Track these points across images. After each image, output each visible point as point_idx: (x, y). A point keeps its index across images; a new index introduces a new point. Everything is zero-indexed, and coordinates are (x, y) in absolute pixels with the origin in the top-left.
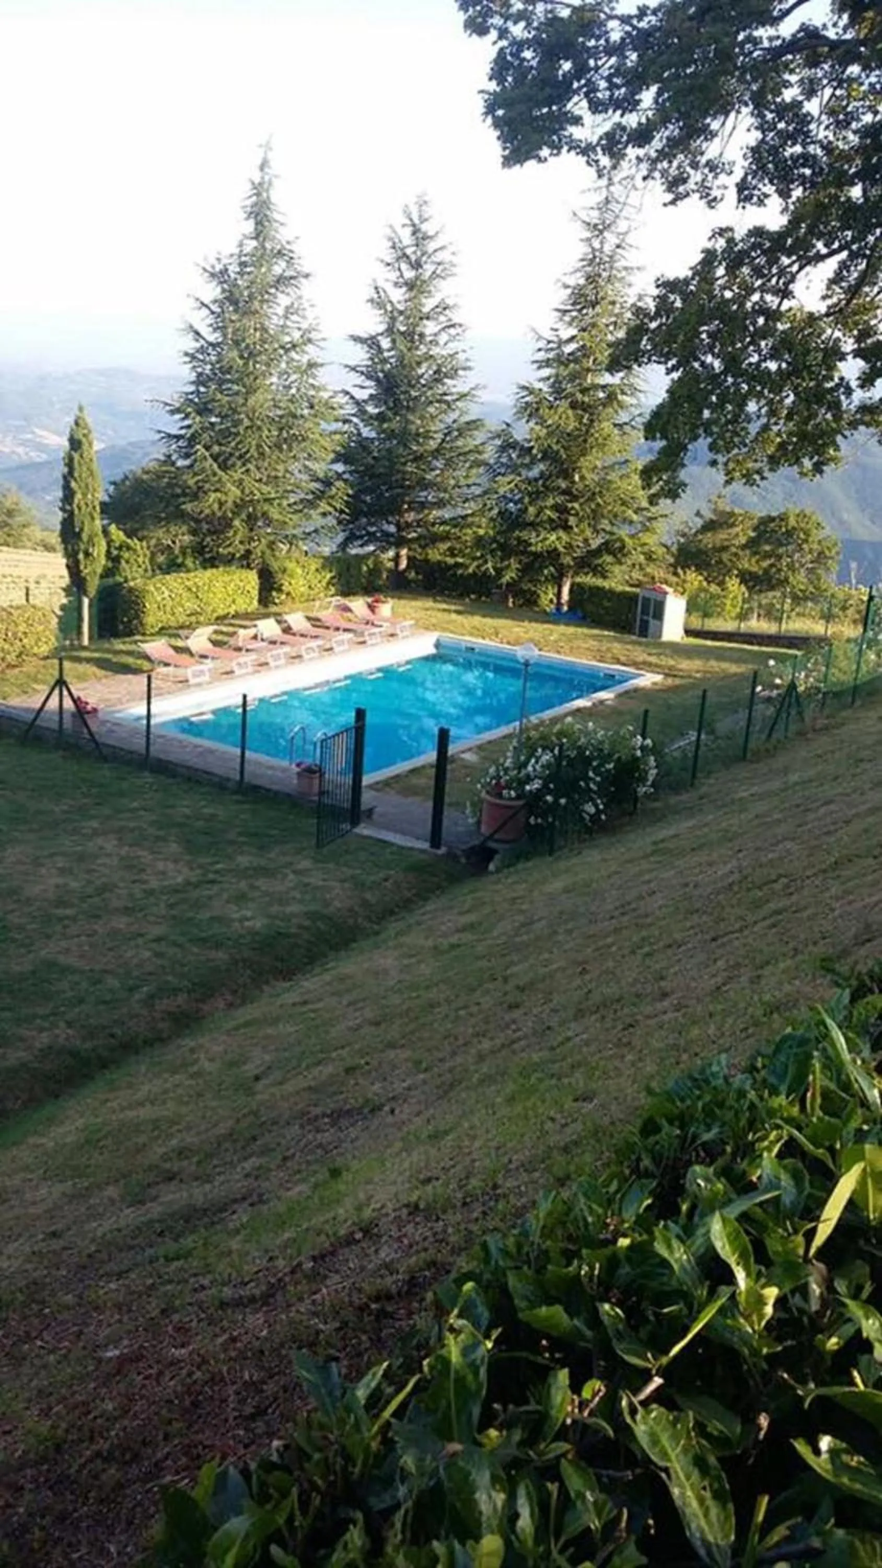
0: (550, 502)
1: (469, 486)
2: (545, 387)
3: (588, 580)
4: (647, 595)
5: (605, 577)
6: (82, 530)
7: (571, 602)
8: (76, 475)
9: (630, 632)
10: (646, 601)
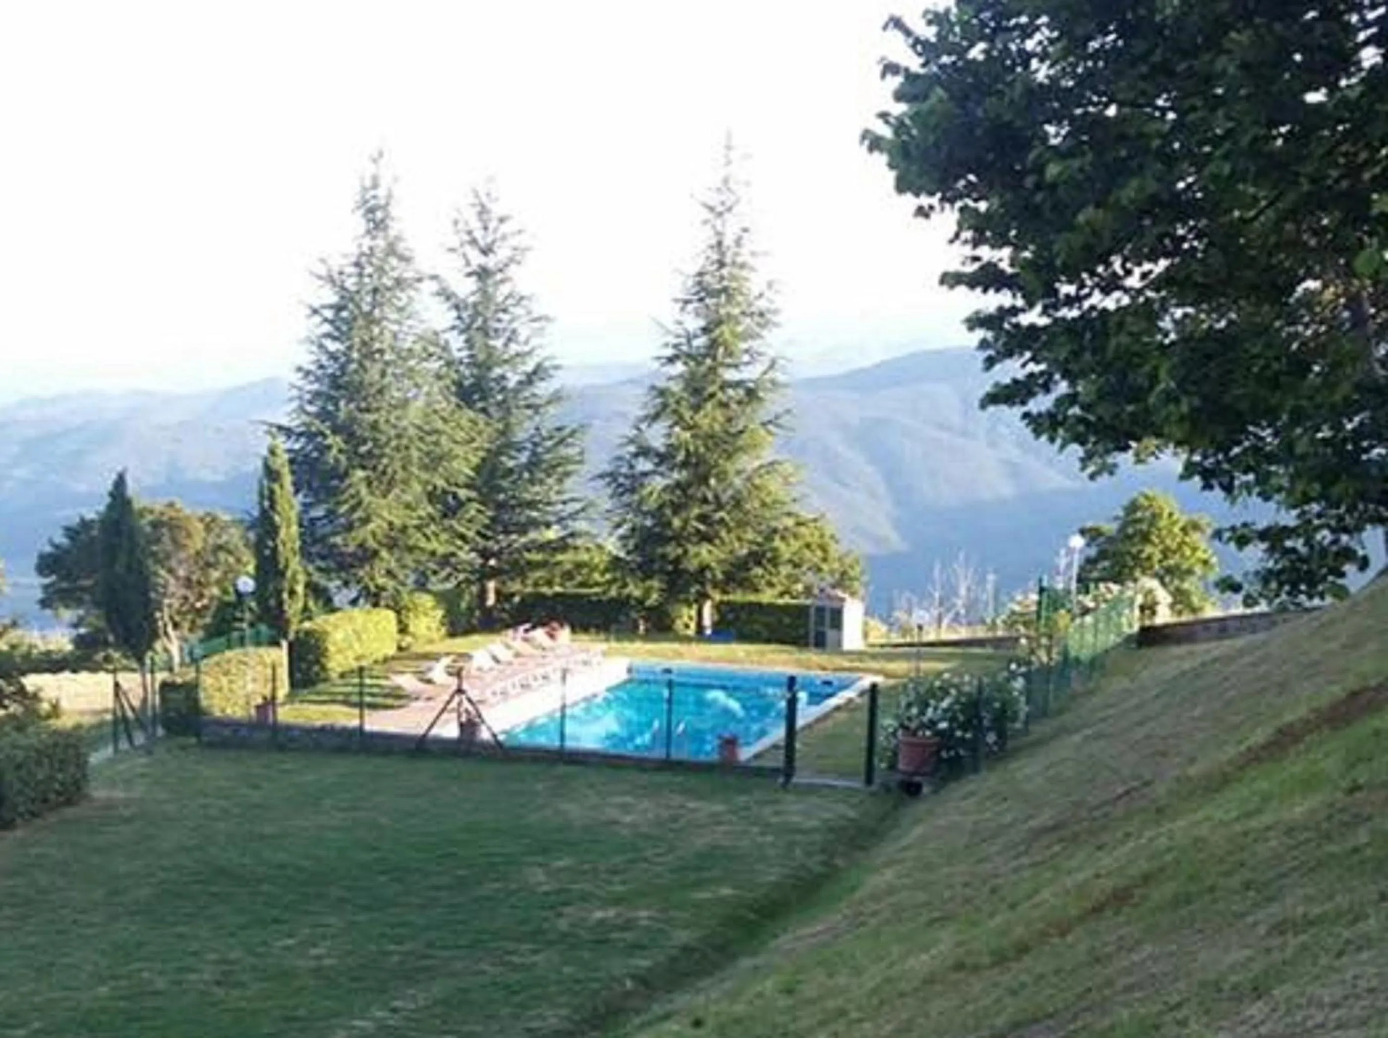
0: (696, 511)
1: (564, 503)
2: (676, 387)
3: (738, 596)
4: (819, 603)
5: (756, 590)
6: (286, 567)
7: (715, 625)
8: (279, 508)
9: (806, 645)
10: (820, 610)
